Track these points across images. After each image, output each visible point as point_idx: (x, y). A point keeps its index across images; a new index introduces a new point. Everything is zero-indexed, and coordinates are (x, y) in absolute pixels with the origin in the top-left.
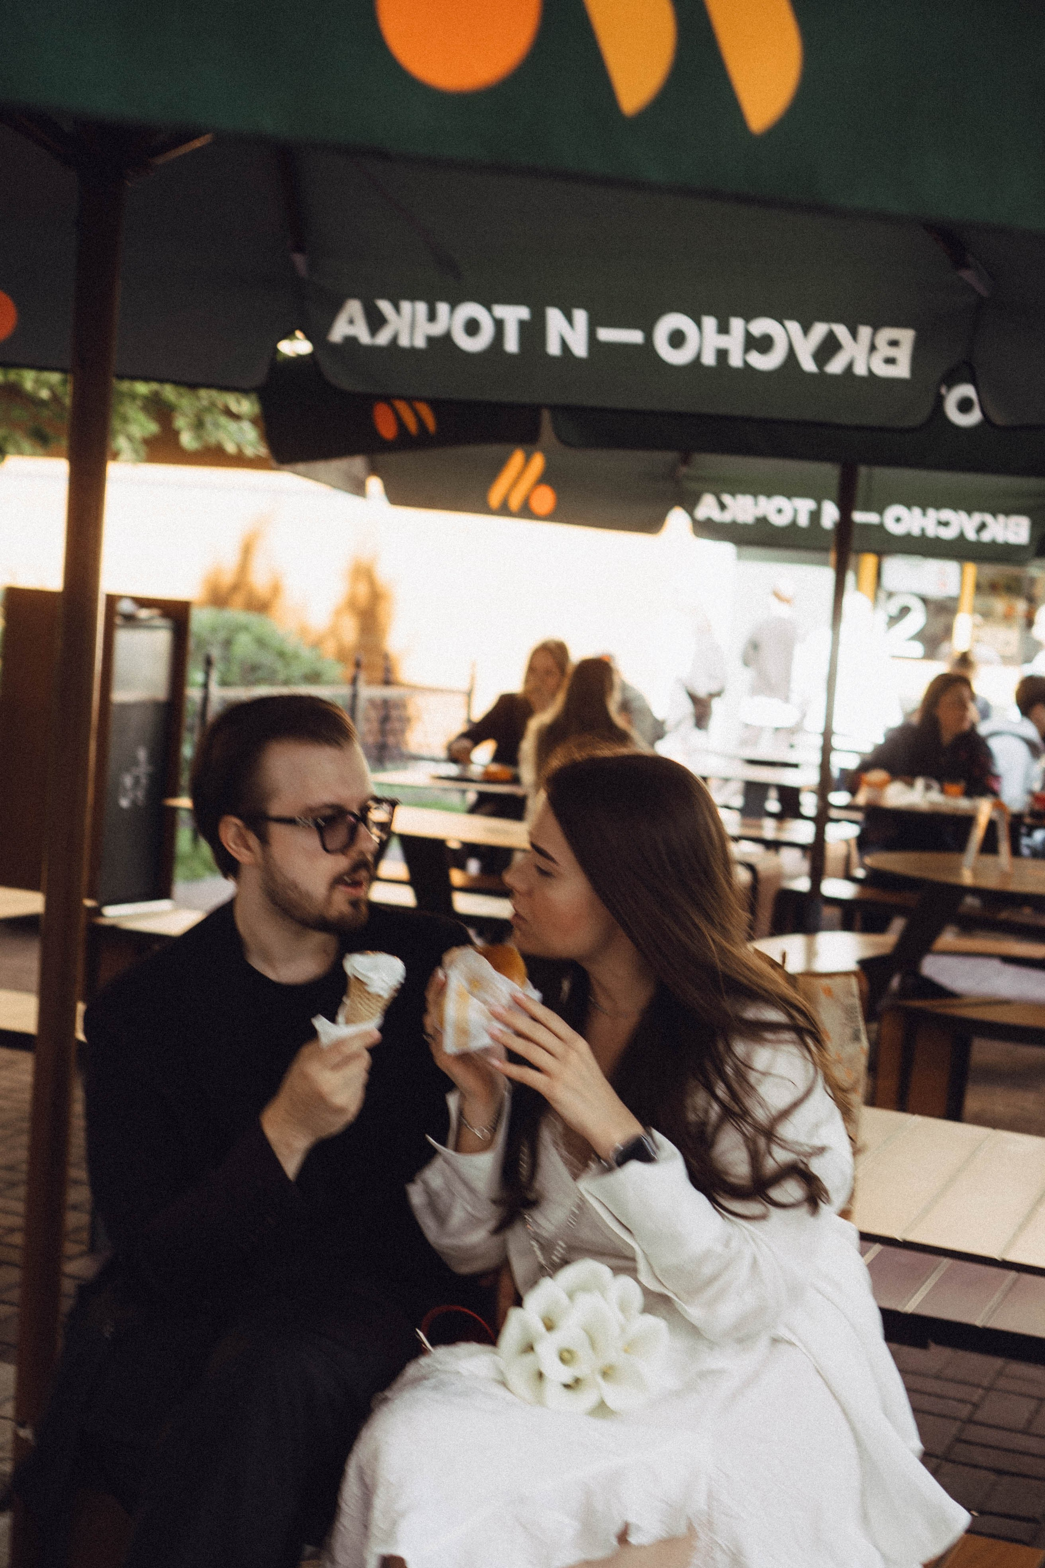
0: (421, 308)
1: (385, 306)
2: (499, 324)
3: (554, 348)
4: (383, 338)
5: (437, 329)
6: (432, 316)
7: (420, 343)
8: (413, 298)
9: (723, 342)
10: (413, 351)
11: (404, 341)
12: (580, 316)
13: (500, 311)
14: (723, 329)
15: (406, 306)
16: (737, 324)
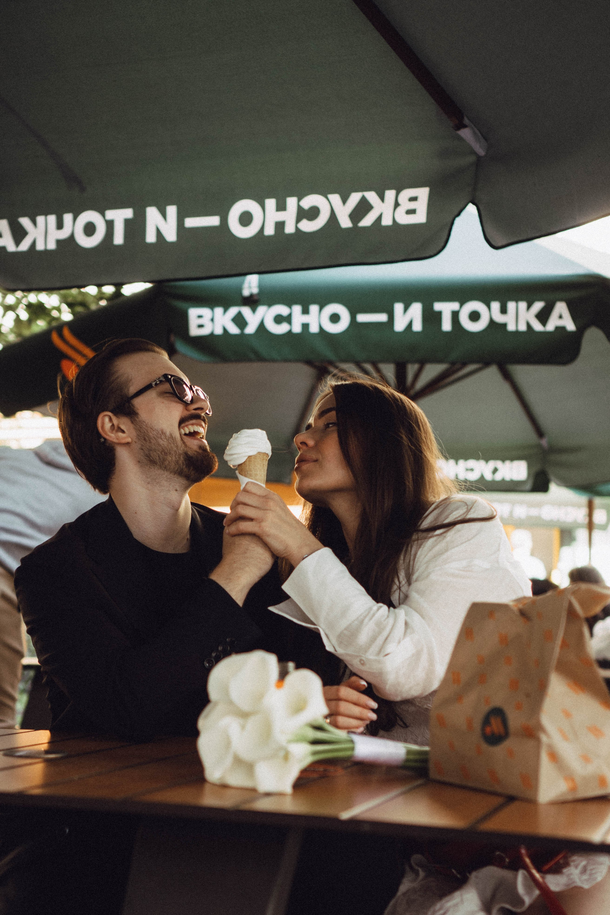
0: (52, 219)
1: (25, 222)
2: (110, 225)
3: (151, 238)
4: (24, 246)
5: (64, 234)
6: (60, 226)
7: (52, 246)
8: (46, 213)
9: (281, 216)
10: (46, 252)
11: (40, 247)
12: (172, 210)
13: (110, 214)
14: (281, 207)
15: (40, 219)
16: (292, 202)
